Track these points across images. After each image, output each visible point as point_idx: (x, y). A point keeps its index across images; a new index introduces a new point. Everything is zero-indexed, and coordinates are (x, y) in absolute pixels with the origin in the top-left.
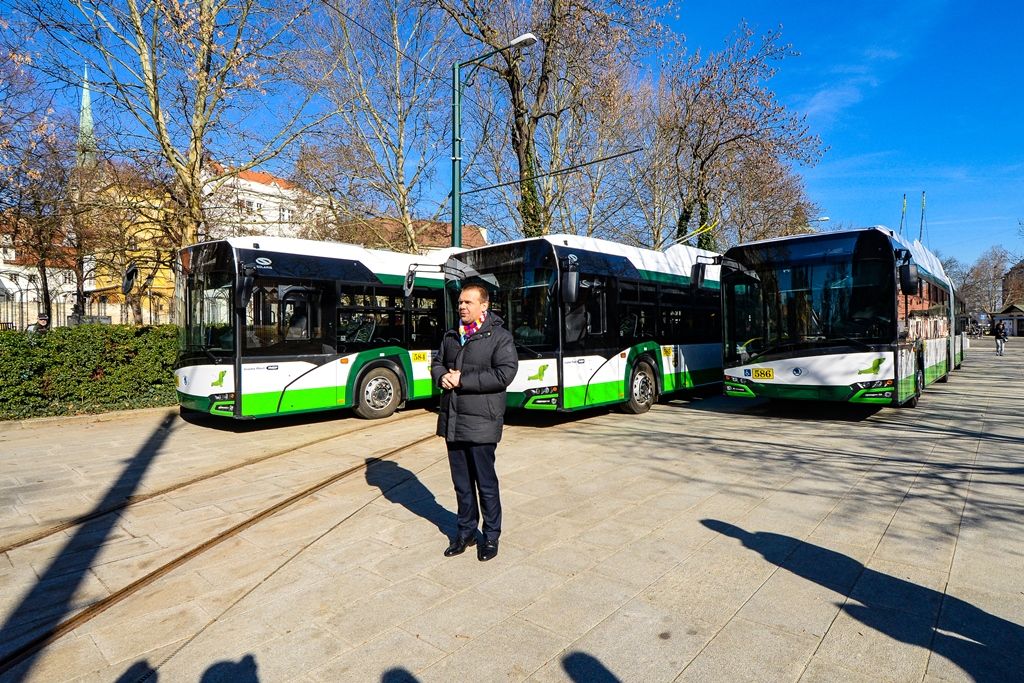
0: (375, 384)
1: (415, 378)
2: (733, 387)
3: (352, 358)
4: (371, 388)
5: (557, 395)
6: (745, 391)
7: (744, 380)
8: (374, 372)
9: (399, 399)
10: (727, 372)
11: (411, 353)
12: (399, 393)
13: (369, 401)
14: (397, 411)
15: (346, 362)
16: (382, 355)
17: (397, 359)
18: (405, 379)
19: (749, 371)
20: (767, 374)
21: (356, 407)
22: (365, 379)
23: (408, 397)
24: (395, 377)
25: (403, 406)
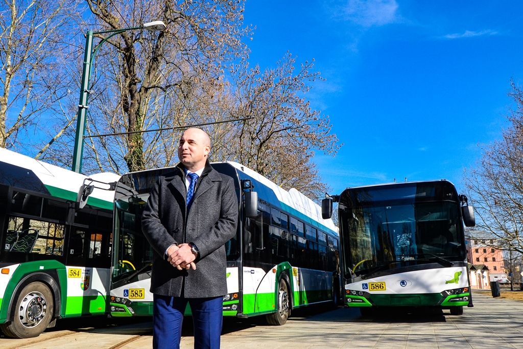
0: (30, 298)
1: (68, 295)
2: (352, 299)
3: (13, 268)
4: (25, 303)
5: (237, 301)
6: (363, 301)
7: (361, 292)
8: (30, 286)
9: (50, 317)
10: (347, 287)
11: (68, 268)
12: (52, 311)
13: (22, 318)
14: (47, 330)
15: (7, 272)
16: (42, 268)
17: (53, 273)
18: (58, 295)
19: (366, 285)
20: (381, 286)
21: (9, 323)
22: (22, 293)
23: (60, 315)
24: (50, 293)
25: (54, 324)
